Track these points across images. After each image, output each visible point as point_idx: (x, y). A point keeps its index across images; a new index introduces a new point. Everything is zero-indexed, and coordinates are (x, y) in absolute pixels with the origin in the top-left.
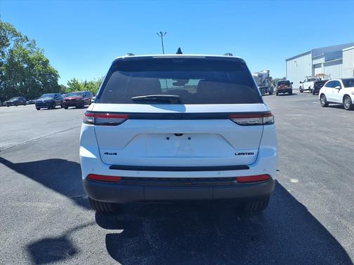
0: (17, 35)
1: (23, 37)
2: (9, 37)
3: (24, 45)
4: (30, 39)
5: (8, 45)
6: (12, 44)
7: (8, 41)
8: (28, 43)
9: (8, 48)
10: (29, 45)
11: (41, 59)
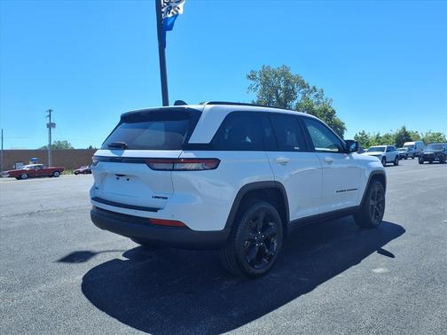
0: (304, 87)
1: (311, 88)
2: (297, 89)
3: (312, 97)
4: (318, 88)
5: (294, 99)
6: (300, 96)
7: (295, 94)
8: (315, 94)
9: (295, 102)
10: (317, 96)
11: (326, 110)
